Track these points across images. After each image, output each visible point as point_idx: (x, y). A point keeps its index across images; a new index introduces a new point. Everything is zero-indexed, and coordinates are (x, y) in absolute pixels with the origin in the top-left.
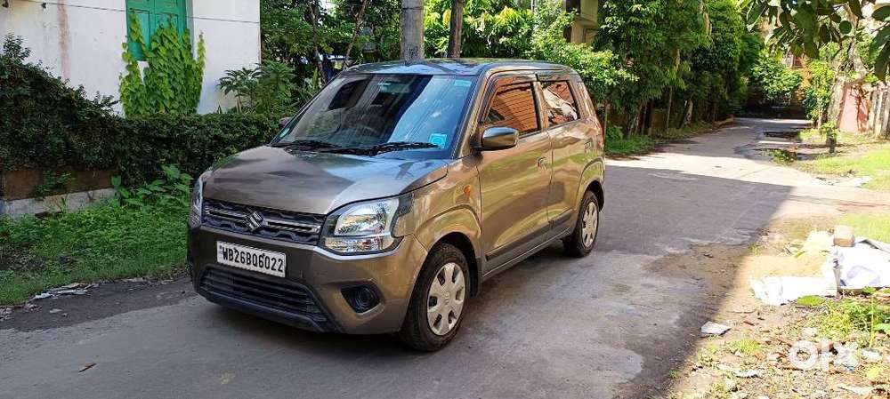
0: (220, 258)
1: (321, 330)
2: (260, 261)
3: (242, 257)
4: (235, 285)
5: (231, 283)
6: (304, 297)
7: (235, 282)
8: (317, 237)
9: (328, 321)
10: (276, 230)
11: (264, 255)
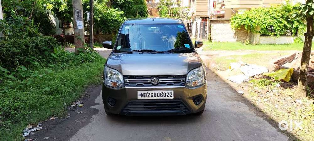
0: (139, 97)
1: (185, 114)
2: (161, 95)
3: (151, 95)
4: (145, 106)
5: (143, 106)
6: (179, 104)
7: (145, 105)
8: (184, 83)
9: (189, 110)
10: (165, 83)
11: (163, 92)
